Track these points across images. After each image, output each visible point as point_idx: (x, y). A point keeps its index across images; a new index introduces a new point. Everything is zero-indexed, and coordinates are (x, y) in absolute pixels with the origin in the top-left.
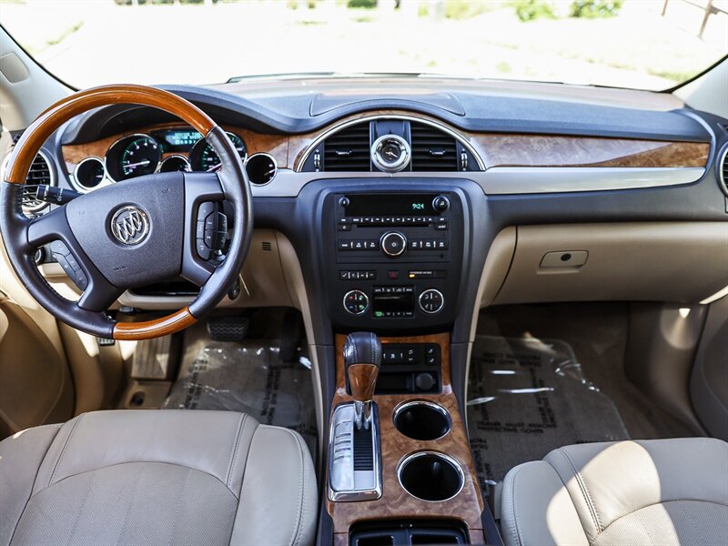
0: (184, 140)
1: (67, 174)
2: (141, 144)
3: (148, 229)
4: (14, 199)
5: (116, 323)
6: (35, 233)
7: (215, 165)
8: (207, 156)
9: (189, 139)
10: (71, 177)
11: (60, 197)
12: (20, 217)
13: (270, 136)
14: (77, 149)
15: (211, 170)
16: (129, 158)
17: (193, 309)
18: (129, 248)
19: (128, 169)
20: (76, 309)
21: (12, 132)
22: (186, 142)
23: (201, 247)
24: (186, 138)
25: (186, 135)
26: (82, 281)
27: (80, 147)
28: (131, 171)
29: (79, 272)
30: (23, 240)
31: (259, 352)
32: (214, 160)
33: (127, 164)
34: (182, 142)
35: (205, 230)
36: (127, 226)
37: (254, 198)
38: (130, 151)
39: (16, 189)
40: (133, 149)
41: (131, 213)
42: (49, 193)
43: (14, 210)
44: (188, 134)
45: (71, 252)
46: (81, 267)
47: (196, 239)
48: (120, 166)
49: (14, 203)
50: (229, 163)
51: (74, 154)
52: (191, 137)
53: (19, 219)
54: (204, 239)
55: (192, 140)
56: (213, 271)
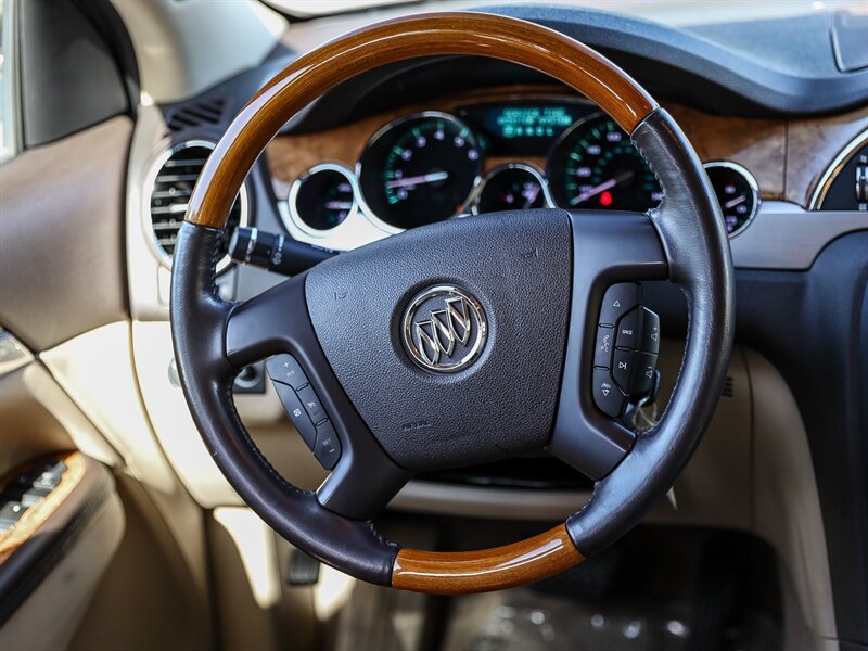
0: (524, 127)
1: (274, 201)
2: (429, 135)
3: (484, 340)
4: (202, 260)
5: (397, 550)
6: (237, 336)
7: (595, 185)
8: (578, 165)
9: (536, 125)
10: (282, 207)
11: (279, 255)
12: (210, 300)
13: (739, 122)
14: (297, 145)
15: (584, 197)
16: (400, 164)
17: (577, 531)
18: (440, 381)
19: (396, 190)
20: (315, 510)
21: (162, 107)
22: (530, 131)
23: (604, 387)
24: (530, 120)
25: (531, 116)
26: (329, 447)
27: (303, 141)
28: (403, 194)
29: (323, 428)
30: (216, 350)
31: (632, 631)
32: (593, 175)
33: (395, 179)
34: (519, 131)
35: (614, 347)
36: (438, 330)
37: (737, 270)
38: (405, 148)
39: (207, 238)
40: (411, 144)
41: (448, 300)
42: (258, 245)
43: (200, 284)
44: (535, 113)
45: (311, 382)
46: (329, 417)
47: (592, 366)
48: (381, 183)
49: (201, 268)
50: (685, 195)
51: (290, 157)
52: (543, 120)
53: (208, 306)
54: (611, 369)
55: (545, 126)
56: (630, 445)
